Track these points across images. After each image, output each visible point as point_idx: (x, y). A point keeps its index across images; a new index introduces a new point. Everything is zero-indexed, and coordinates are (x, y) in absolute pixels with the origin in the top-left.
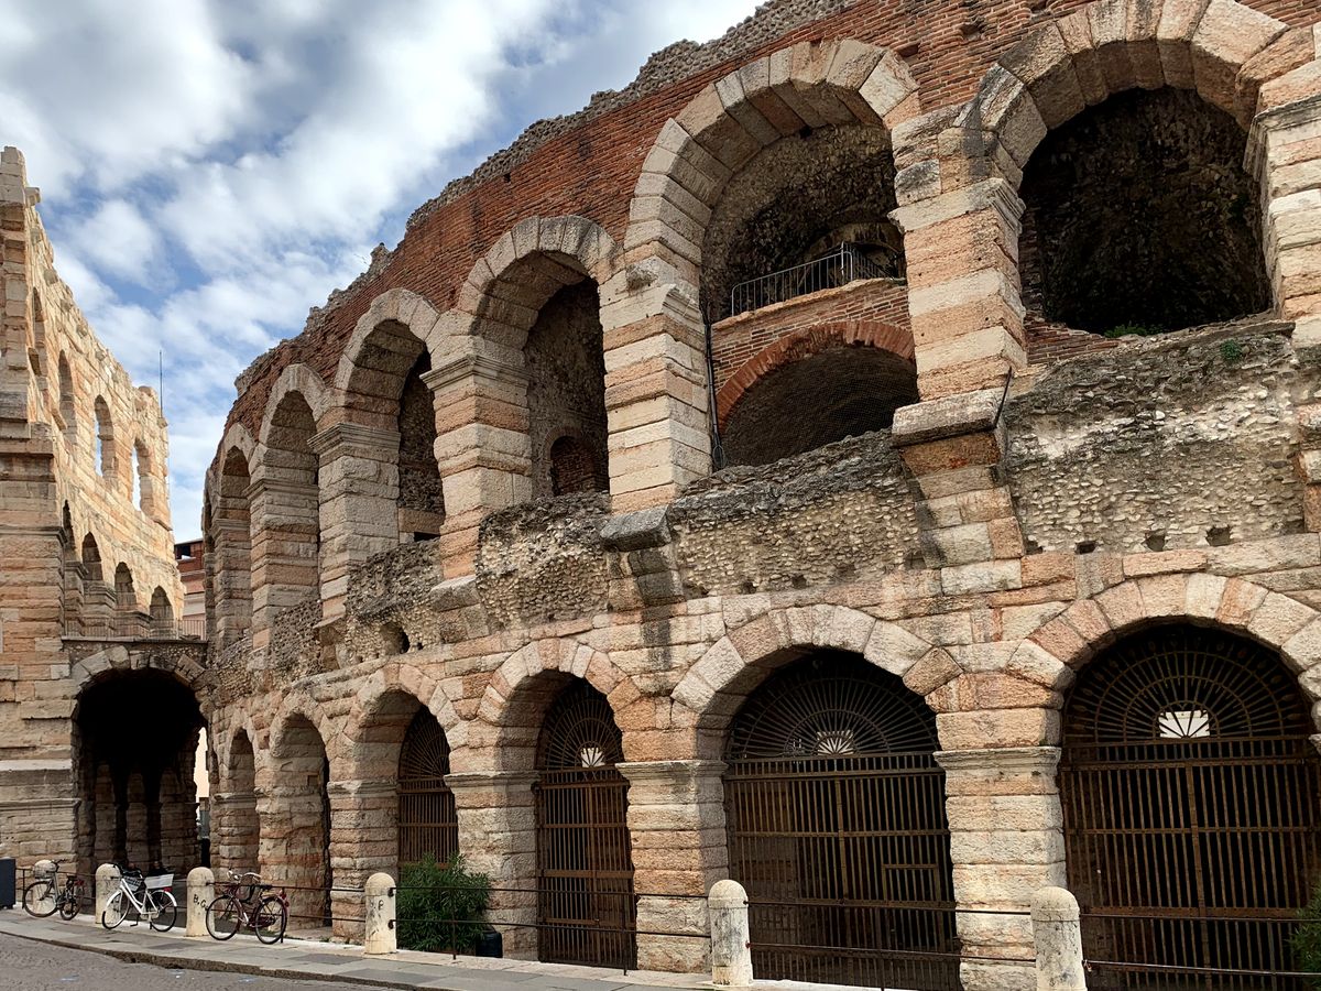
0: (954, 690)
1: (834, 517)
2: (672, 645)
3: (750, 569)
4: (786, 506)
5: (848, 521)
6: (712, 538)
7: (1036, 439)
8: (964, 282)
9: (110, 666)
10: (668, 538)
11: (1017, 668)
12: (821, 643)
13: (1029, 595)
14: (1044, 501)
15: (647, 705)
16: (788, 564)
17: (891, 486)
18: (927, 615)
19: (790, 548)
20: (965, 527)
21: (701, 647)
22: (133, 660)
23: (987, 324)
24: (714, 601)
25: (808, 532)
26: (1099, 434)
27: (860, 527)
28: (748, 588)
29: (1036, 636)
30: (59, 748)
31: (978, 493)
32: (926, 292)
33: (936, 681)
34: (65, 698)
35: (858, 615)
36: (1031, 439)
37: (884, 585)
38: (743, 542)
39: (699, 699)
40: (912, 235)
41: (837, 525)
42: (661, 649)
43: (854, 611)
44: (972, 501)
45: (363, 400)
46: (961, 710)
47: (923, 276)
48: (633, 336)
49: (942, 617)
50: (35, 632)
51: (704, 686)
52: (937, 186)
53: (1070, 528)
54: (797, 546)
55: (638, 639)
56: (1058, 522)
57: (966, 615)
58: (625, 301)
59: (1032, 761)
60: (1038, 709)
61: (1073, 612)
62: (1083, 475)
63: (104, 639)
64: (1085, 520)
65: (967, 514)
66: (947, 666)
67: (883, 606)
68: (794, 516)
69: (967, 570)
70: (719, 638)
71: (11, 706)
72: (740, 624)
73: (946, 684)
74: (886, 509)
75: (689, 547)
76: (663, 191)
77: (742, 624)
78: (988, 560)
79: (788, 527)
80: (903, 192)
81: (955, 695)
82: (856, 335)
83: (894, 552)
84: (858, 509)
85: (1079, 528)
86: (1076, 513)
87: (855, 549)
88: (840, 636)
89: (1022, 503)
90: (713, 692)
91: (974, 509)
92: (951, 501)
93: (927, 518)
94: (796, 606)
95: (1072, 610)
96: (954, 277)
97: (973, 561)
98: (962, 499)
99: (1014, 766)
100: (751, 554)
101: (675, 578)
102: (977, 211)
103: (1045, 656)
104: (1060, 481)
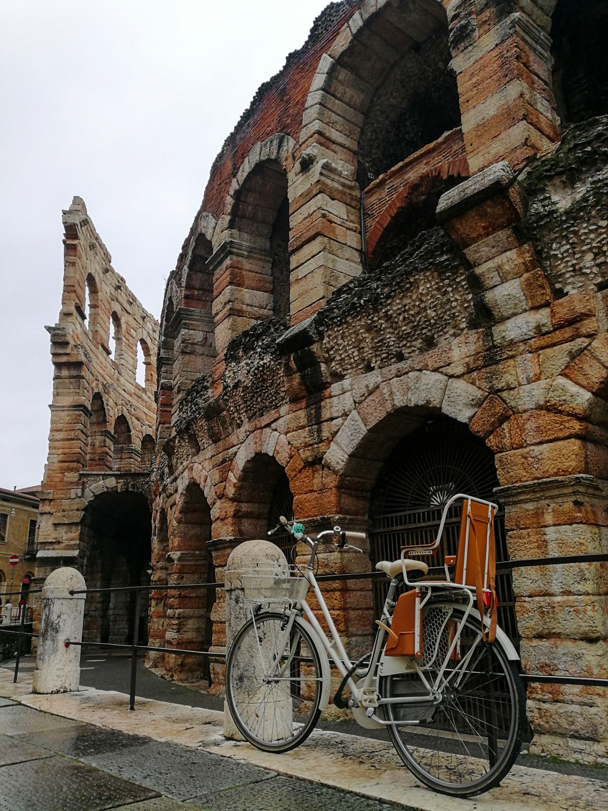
0: (506, 431)
1: (414, 297)
2: (323, 422)
3: (368, 352)
4: (383, 294)
5: (424, 299)
6: (341, 332)
7: (549, 198)
8: (497, 96)
9: (105, 490)
10: (316, 338)
11: (553, 402)
12: (412, 404)
13: (558, 336)
14: (562, 250)
15: (308, 472)
16: (392, 343)
17: (445, 260)
18: (483, 367)
19: (391, 330)
20: (503, 285)
21: (340, 420)
22: (119, 486)
23: (514, 121)
24: (346, 382)
25: (400, 314)
26: (599, 181)
27: (433, 302)
28: (369, 369)
29: (567, 371)
30: (72, 542)
31: (508, 253)
32: (472, 112)
33: (492, 424)
34: (78, 510)
35: (437, 376)
36: (546, 199)
37: (453, 347)
38: (361, 331)
39: (338, 463)
40: (461, 75)
41: (417, 303)
42: (316, 426)
43: (433, 373)
44: (505, 261)
45: (196, 293)
46: (514, 449)
47: (470, 102)
48: (304, 201)
49: (494, 367)
50: (65, 470)
51: (341, 452)
52: (476, 33)
53: (588, 271)
54: (394, 326)
55: (303, 421)
56: (577, 267)
57: (511, 362)
58: (301, 178)
59: (570, 490)
60: (573, 440)
61: (596, 345)
62: (589, 220)
63: (103, 473)
64: (598, 261)
65: (503, 273)
66: (499, 410)
67: (452, 365)
68: (389, 302)
69: (509, 324)
70: (350, 411)
71: (48, 516)
72: (363, 398)
73: (500, 426)
74: (446, 282)
75: (329, 342)
76: (320, 101)
77: (365, 397)
78: (525, 311)
79: (386, 312)
80: (454, 48)
81: (507, 435)
82: (448, 172)
83: (459, 318)
84: (428, 286)
85: (595, 270)
86: (590, 256)
87: (432, 321)
88: (424, 395)
89: (544, 255)
90: (346, 456)
91: (507, 267)
92: (490, 264)
93: (477, 284)
94: (397, 376)
95: (595, 344)
96: (490, 95)
97: (515, 314)
98: (498, 260)
99: (558, 496)
100: (367, 341)
101: (323, 369)
102: (502, 41)
103: (573, 388)
104: (572, 229)
